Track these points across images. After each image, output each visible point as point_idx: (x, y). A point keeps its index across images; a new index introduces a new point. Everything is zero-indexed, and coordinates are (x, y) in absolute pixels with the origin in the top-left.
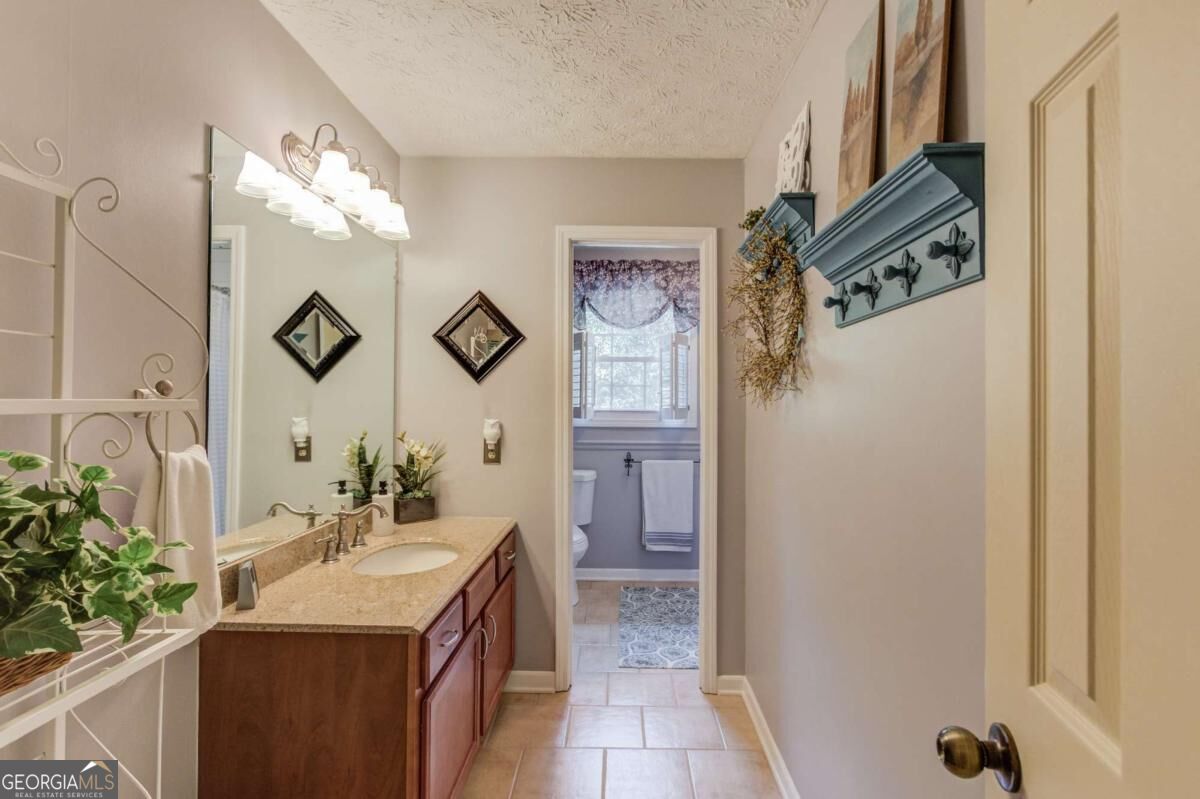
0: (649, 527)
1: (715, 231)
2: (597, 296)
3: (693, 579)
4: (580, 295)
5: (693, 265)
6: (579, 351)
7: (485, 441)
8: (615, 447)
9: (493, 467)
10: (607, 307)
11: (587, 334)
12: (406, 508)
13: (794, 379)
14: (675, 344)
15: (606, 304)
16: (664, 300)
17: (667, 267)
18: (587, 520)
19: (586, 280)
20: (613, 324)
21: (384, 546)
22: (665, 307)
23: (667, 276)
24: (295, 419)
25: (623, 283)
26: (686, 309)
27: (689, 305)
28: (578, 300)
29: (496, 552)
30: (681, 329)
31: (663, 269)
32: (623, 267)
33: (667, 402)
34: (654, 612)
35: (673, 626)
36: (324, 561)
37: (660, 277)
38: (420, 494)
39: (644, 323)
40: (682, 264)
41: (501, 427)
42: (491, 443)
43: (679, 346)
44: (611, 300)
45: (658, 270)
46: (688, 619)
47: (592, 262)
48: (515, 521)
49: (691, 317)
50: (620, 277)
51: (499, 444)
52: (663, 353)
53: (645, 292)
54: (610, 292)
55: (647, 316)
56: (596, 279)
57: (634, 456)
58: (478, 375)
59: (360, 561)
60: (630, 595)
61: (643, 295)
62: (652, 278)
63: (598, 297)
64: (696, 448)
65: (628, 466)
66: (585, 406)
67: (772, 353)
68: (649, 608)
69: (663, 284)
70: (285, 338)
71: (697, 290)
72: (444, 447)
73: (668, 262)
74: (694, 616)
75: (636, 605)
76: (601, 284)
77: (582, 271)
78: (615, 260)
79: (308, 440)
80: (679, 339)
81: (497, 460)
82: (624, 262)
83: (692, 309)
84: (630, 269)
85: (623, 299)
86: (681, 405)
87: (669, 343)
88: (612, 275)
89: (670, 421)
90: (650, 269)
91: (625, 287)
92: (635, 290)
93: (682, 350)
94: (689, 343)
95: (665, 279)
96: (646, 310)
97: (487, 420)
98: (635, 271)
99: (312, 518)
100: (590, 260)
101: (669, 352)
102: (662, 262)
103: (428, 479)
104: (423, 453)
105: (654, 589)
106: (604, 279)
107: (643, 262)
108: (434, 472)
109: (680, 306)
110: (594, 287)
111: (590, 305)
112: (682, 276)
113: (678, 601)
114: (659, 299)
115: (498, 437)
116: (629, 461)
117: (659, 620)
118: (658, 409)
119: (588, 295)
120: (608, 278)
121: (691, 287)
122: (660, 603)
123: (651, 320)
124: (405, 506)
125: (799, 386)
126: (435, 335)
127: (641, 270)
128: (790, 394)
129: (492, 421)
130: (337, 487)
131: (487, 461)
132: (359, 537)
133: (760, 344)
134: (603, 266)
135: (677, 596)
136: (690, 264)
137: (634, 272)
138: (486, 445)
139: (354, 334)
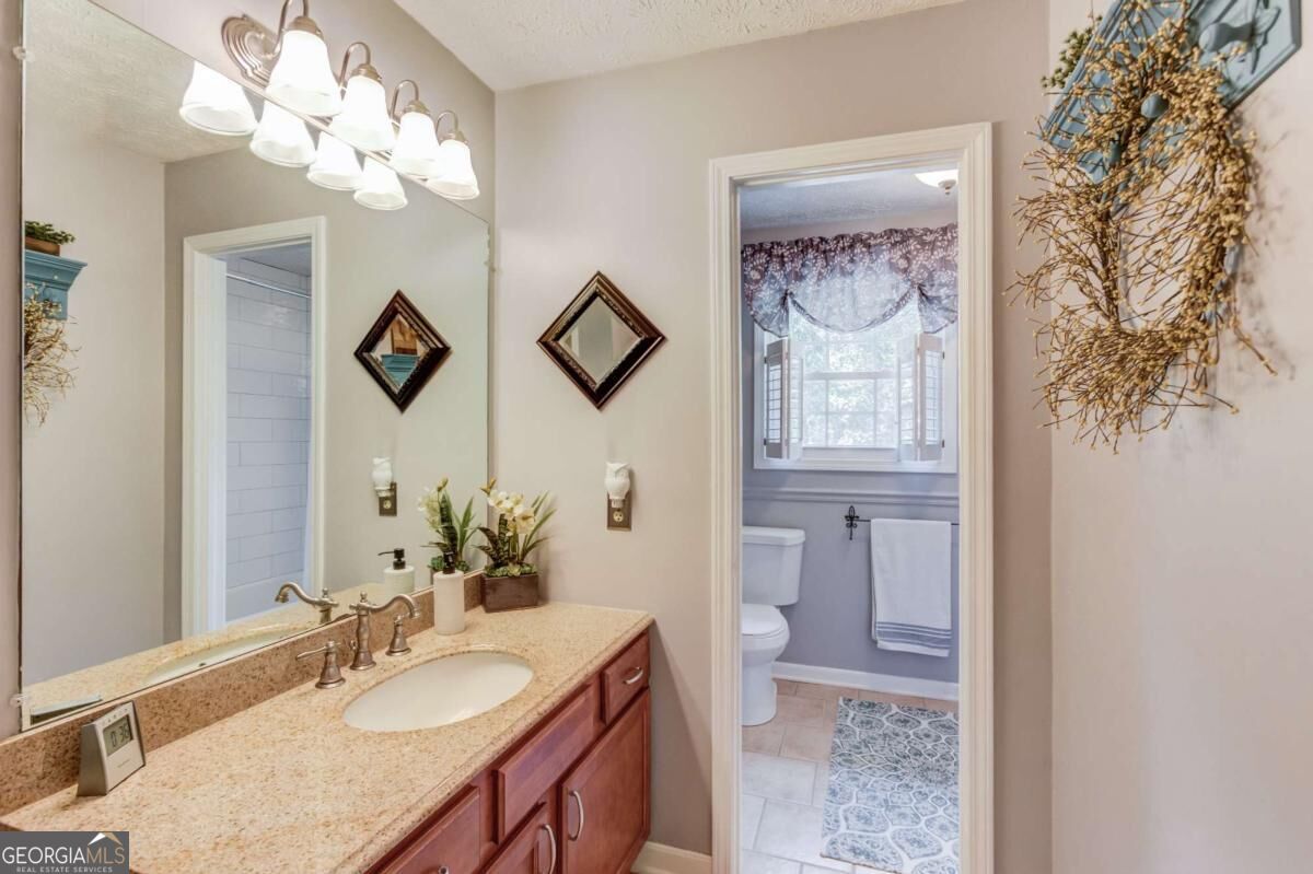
0: (882, 615)
1: (987, 128)
2: (805, 288)
3: (950, 697)
4: (780, 290)
5: (949, 230)
6: (779, 366)
7: (608, 496)
8: (830, 498)
9: (619, 534)
10: (818, 304)
11: (789, 341)
12: (495, 590)
13: (1203, 381)
14: (920, 351)
15: (817, 299)
16: (904, 287)
17: (908, 238)
18: (790, 598)
19: (788, 267)
20: (827, 326)
21: (435, 655)
22: (904, 299)
23: (909, 252)
24: (377, 461)
25: (842, 268)
26: (938, 298)
27: (943, 292)
28: (778, 297)
29: (601, 675)
30: (931, 329)
31: (901, 242)
32: (841, 245)
33: (908, 437)
34: (887, 750)
35: (916, 783)
36: (320, 685)
37: (897, 253)
38: (515, 570)
39: (872, 323)
40: (931, 232)
41: (631, 475)
42: (617, 498)
43: (928, 353)
44: (824, 294)
45: (894, 245)
46: (940, 772)
47: (797, 242)
48: (652, 616)
49: (947, 309)
50: (837, 259)
51: (629, 499)
52: (903, 366)
53: (874, 277)
54: (823, 283)
55: (878, 312)
56: (803, 265)
57: (859, 511)
58: (600, 395)
59: (378, 684)
60: (851, 714)
61: (873, 282)
62: (885, 257)
63: (806, 290)
64: (952, 504)
65: (851, 525)
66: (788, 441)
67: (1126, 326)
68: (880, 741)
69: (903, 264)
70: (365, 355)
71: (955, 267)
72: (554, 501)
73: (911, 230)
74: (951, 768)
75: (860, 733)
76: (810, 272)
77: (782, 256)
78: (829, 235)
79: (393, 487)
80: (924, 344)
81: (626, 525)
82: (843, 237)
83: (948, 297)
84: (852, 246)
85: (842, 290)
86: (931, 439)
87: (912, 348)
88: (826, 258)
89: (913, 462)
90: (881, 244)
91: (843, 273)
92: (859, 275)
93: (931, 359)
94: (944, 349)
95: (905, 258)
96: (875, 303)
97: (610, 465)
98: (859, 249)
99: (326, 609)
100: (793, 239)
101: (912, 363)
102: (901, 232)
103: (533, 546)
104: (518, 511)
105: (890, 709)
106: (814, 265)
107: (872, 235)
108: (540, 538)
109: (929, 294)
110: (800, 277)
111: (794, 302)
112: (932, 250)
113: (927, 736)
114: (896, 287)
115: (626, 491)
116: (851, 519)
117: (894, 766)
118: (894, 446)
119: (792, 288)
120: (821, 262)
121: (947, 264)
122: (897, 735)
123: (885, 317)
124: (494, 586)
125: (1221, 394)
126: (539, 340)
127: (869, 246)
128: (1187, 417)
129: (617, 466)
130: (392, 559)
131: (612, 524)
132: (398, 640)
133: (1096, 314)
134: (812, 246)
135: (925, 724)
136: (944, 230)
137: (857, 251)
138: (609, 502)
139: (440, 346)
